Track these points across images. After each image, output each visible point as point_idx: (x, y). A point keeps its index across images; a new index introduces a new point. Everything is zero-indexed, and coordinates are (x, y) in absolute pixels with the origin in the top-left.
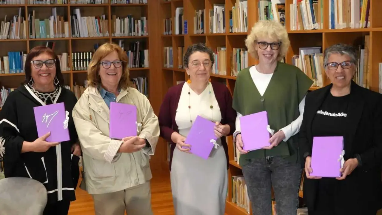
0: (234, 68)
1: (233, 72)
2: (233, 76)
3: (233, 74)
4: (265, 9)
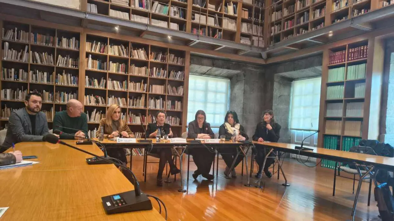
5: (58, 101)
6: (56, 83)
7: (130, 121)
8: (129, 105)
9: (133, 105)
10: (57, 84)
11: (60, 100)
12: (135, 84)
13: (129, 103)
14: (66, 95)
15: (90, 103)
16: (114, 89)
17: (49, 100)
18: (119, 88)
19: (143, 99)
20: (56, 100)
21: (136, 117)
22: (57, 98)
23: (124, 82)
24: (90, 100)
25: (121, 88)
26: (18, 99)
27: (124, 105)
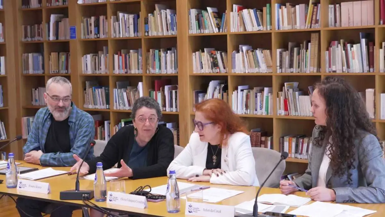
0: (151, 66)
1: (149, 70)
2: (150, 73)
4: (196, 16)
6: (146, 34)
7: (286, 109)
8: (281, 67)
9: (291, 66)
10: (148, 35)
11: (154, 68)
12: (293, 9)
13: (281, 62)
14: (163, 54)
15: (202, 68)
16: (245, 30)
17: (138, 69)
18: (253, 26)
19: (312, 47)
20: (148, 66)
21: (300, 97)
22: (149, 64)
23: (264, 9)
24: (202, 62)
25: (259, 25)
26: (100, 71)
27: (268, 67)
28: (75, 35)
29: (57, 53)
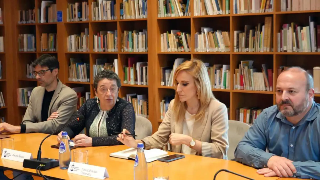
0: (125, 46)
1: (123, 49)
2: (124, 51)
3: (124, 50)
4: (164, 2)
5: (125, 48)
6: (121, 18)
7: (242, 84)
8: (238, 47)
9: (247, 46)
10: (123, 19)
11: (127, 47)
13: (238, 42)
14: (135, 35)
15: (169, 47)
16: (207, 14)
17: (114, 48)
18: (214, 10)
20: (122, 46)
21: (255, 73)
22: (123, 44)
24: (168, 42)
25: (219, 10)
26: (82, 50)
27: (227, 47)
28: (62, 18)
29: (47, 34)
